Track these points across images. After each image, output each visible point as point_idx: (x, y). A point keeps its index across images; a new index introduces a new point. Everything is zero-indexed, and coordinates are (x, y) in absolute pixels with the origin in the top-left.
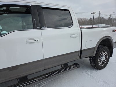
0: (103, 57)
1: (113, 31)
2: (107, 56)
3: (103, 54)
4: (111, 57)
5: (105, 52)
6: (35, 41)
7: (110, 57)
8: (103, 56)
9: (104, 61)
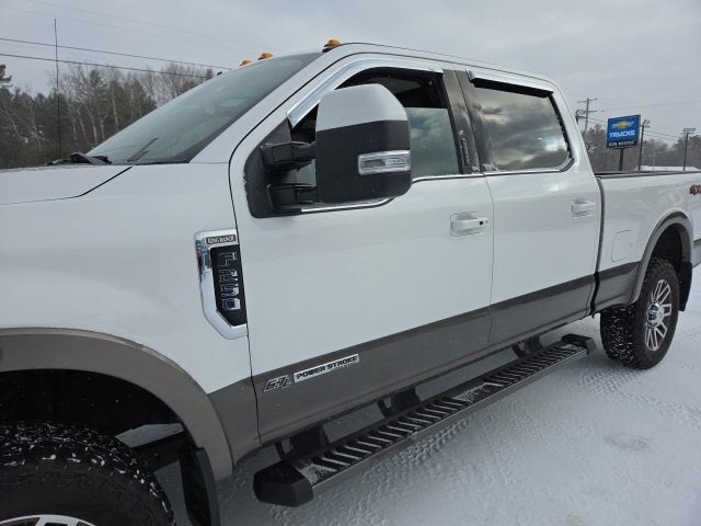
0: (657, 309)
1: (693, 191)
2: (670, 305)
3: (658, 297)
4: (683, 310)
5: (664, 285)
6: (481, 223)
7: (680, 312)
8: (657, 305)
9: (660, 328)
